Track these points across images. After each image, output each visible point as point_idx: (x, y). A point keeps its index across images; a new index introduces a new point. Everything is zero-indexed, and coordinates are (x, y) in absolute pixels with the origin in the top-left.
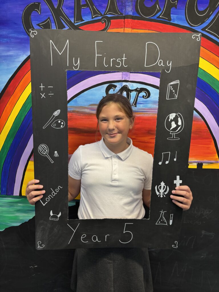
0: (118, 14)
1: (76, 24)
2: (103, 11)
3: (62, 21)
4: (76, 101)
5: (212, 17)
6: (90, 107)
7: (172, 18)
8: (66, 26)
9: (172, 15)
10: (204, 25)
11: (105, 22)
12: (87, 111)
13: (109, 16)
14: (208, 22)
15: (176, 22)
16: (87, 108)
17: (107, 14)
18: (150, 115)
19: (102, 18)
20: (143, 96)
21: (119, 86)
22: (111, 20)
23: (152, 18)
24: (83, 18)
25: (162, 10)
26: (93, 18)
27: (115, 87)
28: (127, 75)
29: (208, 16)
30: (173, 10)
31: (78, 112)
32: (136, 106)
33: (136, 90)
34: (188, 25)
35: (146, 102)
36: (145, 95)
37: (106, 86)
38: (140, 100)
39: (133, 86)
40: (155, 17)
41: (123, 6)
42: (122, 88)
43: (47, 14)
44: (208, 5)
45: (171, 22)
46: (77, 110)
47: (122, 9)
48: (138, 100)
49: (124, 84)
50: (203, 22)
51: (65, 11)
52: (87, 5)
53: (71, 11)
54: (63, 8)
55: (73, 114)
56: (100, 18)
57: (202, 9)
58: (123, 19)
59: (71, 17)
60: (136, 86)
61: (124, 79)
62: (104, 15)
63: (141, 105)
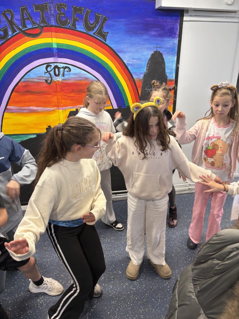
0: (47, 24)
1: (23, 30)
2: (38, 22)
3: (15, 28)
4: (29, 75)
5: (97, 27)
6: (38, 78)
7: (77, 27)
8: (17, 30)
9: (76, 26)
10: (94, 31)
11: (40, 28)
12: (36, 80)
13: (42, 25)
14: (96, 29)
15: (79, 30)
16: (36, 79)
17: (40, 24)
18: (73, 81)
19: (38, 26)
20: (67, 71)
21: (53, 66)
22: (44, 28)
23: (66, 27)
24: (27, 26)
25: (71, 22)
26: (33, 26)
27: (51, 66)
28: (56, 59)
29: (95, 27)
30: (76, 23)
31: (31, 81)
32: (64, 77)
33: (63, 68)
34: (85, 31)
35: (69, 74)
36: (68, 70)
37: (46, 65)
38: (66, 73)
39: (61, 65)
40: (68, 27)
41: (49, 20)
42: (55, 66)
43: (5, 23)
44: (94, 20)
45: (77, 29)
46: (30, 80)
47: (49, 22)
48: (65, 73)
49: (56, 64)
50: (93, 30)
51: (16, 22)
52: (28, 19)
53: (19, 22)
54: (14, 20)
55: (28, 82)
56: (37, 26)
57: (92, 22)
58: (50, 27)
59: (20, 25)
60: (62, 65)
61: (55, 62)
62: (39, 24)
63: (67, 76)
